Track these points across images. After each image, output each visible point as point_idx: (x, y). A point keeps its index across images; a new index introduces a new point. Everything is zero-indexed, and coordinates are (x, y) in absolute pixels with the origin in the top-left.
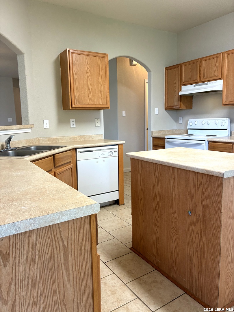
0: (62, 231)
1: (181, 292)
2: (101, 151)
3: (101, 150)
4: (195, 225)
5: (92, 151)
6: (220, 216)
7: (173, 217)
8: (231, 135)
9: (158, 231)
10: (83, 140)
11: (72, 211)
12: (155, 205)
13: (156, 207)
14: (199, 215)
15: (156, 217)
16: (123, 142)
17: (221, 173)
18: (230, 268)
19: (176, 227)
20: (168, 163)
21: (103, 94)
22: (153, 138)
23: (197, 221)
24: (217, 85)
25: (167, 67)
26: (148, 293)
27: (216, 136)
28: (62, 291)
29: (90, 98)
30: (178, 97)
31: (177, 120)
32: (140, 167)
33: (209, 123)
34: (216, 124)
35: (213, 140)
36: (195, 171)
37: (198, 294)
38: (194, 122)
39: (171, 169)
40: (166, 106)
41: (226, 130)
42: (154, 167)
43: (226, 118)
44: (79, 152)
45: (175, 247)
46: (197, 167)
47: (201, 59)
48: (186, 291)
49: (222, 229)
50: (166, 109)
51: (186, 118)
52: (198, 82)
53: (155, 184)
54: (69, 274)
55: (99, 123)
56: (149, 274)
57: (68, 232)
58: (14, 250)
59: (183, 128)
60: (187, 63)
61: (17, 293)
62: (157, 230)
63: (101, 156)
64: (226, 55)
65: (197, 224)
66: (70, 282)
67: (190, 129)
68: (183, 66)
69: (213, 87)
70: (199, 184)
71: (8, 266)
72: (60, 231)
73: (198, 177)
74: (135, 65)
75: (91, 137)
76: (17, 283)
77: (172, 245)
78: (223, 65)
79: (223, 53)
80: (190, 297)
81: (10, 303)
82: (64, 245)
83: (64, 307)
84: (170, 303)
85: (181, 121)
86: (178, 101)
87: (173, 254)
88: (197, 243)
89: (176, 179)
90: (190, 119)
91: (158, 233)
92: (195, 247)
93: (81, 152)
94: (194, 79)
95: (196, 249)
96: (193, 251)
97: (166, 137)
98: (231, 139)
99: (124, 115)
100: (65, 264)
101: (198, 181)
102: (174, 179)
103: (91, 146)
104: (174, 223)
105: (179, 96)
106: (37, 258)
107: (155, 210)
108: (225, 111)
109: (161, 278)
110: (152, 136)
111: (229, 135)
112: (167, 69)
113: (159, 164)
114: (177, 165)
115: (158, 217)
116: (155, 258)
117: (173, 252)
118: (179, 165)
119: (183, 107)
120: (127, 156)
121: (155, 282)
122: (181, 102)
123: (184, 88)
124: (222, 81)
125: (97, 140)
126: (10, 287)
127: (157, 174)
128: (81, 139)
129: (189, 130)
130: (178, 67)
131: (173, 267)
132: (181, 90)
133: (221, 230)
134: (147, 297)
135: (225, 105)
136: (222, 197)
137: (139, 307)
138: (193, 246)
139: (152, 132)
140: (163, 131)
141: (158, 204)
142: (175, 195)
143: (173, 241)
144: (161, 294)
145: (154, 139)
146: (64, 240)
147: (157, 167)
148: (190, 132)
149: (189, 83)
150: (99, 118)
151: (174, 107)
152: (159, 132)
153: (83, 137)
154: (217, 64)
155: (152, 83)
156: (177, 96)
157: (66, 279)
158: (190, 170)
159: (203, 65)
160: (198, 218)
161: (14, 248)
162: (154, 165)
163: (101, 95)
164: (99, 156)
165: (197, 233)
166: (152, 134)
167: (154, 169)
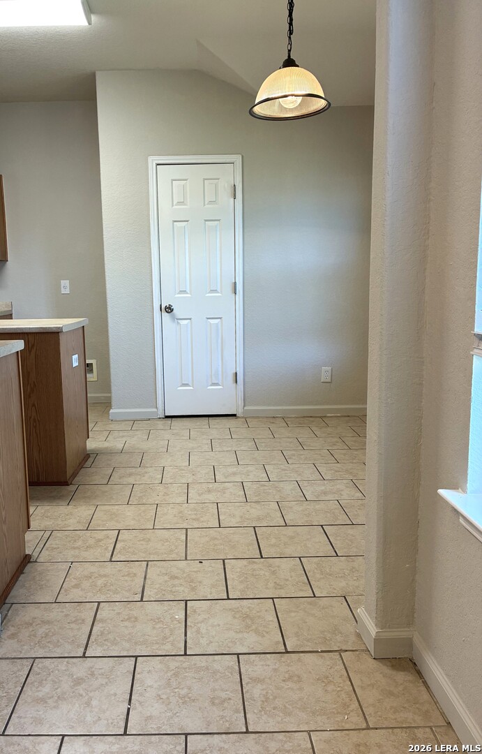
6: (60, 374)
17: (59, 328)
36: (26, 332)
70: (30, 346)
101: (28, 345)
133: (62, 389)
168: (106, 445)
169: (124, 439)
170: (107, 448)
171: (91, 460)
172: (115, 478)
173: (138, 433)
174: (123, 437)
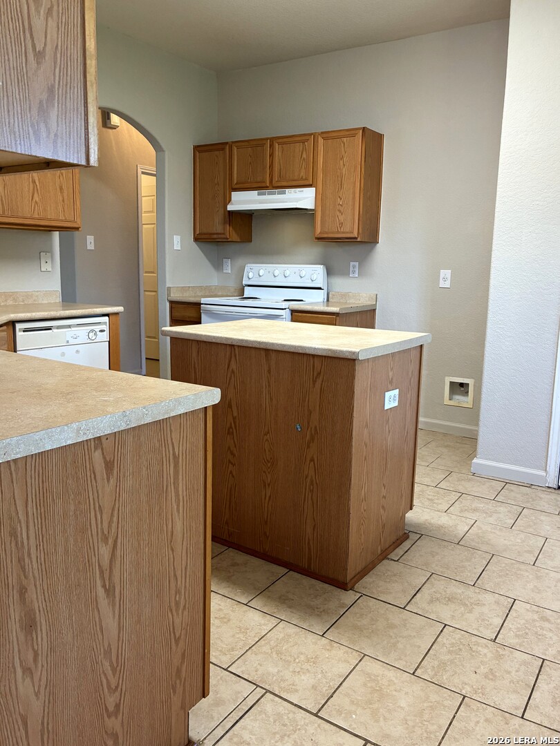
0: (173, 430)
1: (283, 570)
2: (70, 329)
3: (69, 326)
4: (308, 447)
5: (49, 329)
6: (351, 423)
7: (267, 440)
8: (328, 300)
9: (234, 473)
10: (10, 302)
11: (189, 399)
12: (228, 425)
13: (231, 427)
14: (316, 427)
15: (229, 448)
16: (120, 309)
17: (354, 353)
18: (362, 510)
19: (271, 459)
20: (259, 343)
21: (65, 194)
22: (171, 302)
23: (312, 439)
24: (304, 198)
25: (198, 146)
26: (228, 582)
27: (302, 300)
28: (170, 526)
29: (36, 202)
30: (225, 214)
31: (218, 265)
32: (194, 354)
33: (287, 273)
34: (301, 277)
35: (300, 309)
36: (310, 353)
37: (312, 567)
38: (256, 271)
39: (263, 353)
40: (198, 232)
41: (320, 288)
42: (228, 353)
43: (319, 266)
44: (20, 330)
45: (269, 494)
46: (313, 346)
47: (272, 140)
48: (291, 567)
49: (354, 444)
50: (196, 239)
51: (240, 262)
52: (266, 188)
53: (229, 384)
54: (179, 500)
55: (49, 262)
56: (219, 557)
57: (180, 432)
58: (119, 456)
59: (232, 284)
60: (243, 144)
61: (120, 525)
62: (231, 472)
63: (72, 341)
64: (321, 141)
65: (311, 445)
66: (179, 513)
67: (249, 286)
68: (235, 148)
69: (297, 200)
70: (315, 375)
71: (111, 481)
72: (171, 431)
73: (314, 362)
74: (114, 127)
75: (32, 296)
76: (120, 508)
77: (263, 493)
78: (315, 157)
79: (314, 135)
80: (300, 575)
81: (110, 541)
82: (174, 454)
83: (171, 552)
84: (270, 588)
85: (228, 268)
86: (225, 223)
87: (266, 509)
88: (312, 477)
89: (272, 370)
90: (248, 265)
91: (233, 477)
92: (308, 484)
93: (25, 330)
94: (258, 180)
95: (309, 488)
96: (304, 492)
97: (203, 300)
98: (328, 306)
99: (91, 246)
100: (174, 483)
101: (313, 371)
102: (269, 371)
103: (49, 317)
104: (267, 451)
105: (227, 213)
106: (144, 472)
107: (229, 433)
108: (316, 250)
109: (241, 557)
110: (169, 298)
111: (326, 300)
112: (197, 149)
113: (238, 346)
114: (278, 345)
115: (235, 446)
116: (226, 527)
117: (266, 505)
118: (281, 345)
119: (235, 237)
120: (165, 334)
121: (235, 564)
122: (229, 225)
123: (236, 196)
124: (313, 190)
125: (45, 304)
126: (112, 515)
127: (233, 366)
128: (6, 300)
129: (247, 289)
130: (223, 149)
131: (265, 533)
132: (230, 200)
133: (352, 445)
134: (229, 587)
135: (319, 239)
136: (354, 392)
137: (219, 602)
138: (305, 483)
139: (169, 289)
140: (190, 289)
141: (235, 423)
142: (271, 399)
143: (265, 486)
144: (249, 579)
145: (174, 305)
146: (175, 445)
147: (233, 352)
148: (248, 292)
149: (249, 186)
150: (50, 251)
151: (215, 236)
152: (183, 289)
153: (11, 295)
154: (304, 156)
155: (166, 178)
156: (221, 211)
157: (175, 507)
158: (301, 352)
159: (277, 153)
160: (313, 432)
161: (119, 453)
162: (228, 348)
163: (61, 199)
164: (68, 342)
165: (312, 460)
166: (169, 295)
167: (227, 356)
168: (443, 520)
169: (474, 516)
170: (440, 527)
171: (407, 544)
172: (421, 601)
173: (502, 509)
174: (475, 510)
